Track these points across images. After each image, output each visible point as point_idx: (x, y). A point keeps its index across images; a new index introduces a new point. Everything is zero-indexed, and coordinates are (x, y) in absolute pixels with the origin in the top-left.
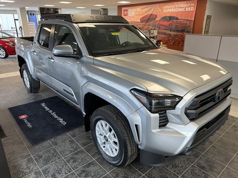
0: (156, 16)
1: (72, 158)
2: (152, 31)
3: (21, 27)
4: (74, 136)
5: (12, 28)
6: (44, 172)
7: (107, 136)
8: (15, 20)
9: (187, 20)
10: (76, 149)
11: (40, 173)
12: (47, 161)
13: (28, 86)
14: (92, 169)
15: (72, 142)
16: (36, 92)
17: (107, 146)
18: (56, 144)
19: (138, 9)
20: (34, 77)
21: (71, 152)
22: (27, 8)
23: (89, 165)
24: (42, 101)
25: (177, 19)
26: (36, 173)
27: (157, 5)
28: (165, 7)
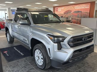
0: (71, 11)
1: (24, 67)
2: (69, 18)
3: (8, 17)
4: (26, 59)
5: (4, 17)
6: (12, 71)
7: (39, 56)
8: (6, 14)
9: (86, 13)
10: (27, 64)
11: (10, 71)
12: (14, 67)
13: (9, 41)
14: (32, 70)
15: (25, 61)
16: (12, 43)
17: (39, 61)
18: (18, 62)
19: (63, 8)
20: (11, 36)
21: (24, 64)
22: (11, 8)
23: (31, 69)
24: (14, 47)
25: (81, 12)
26: (9, 71)
27: (72, 6)
28: (75, 7)
